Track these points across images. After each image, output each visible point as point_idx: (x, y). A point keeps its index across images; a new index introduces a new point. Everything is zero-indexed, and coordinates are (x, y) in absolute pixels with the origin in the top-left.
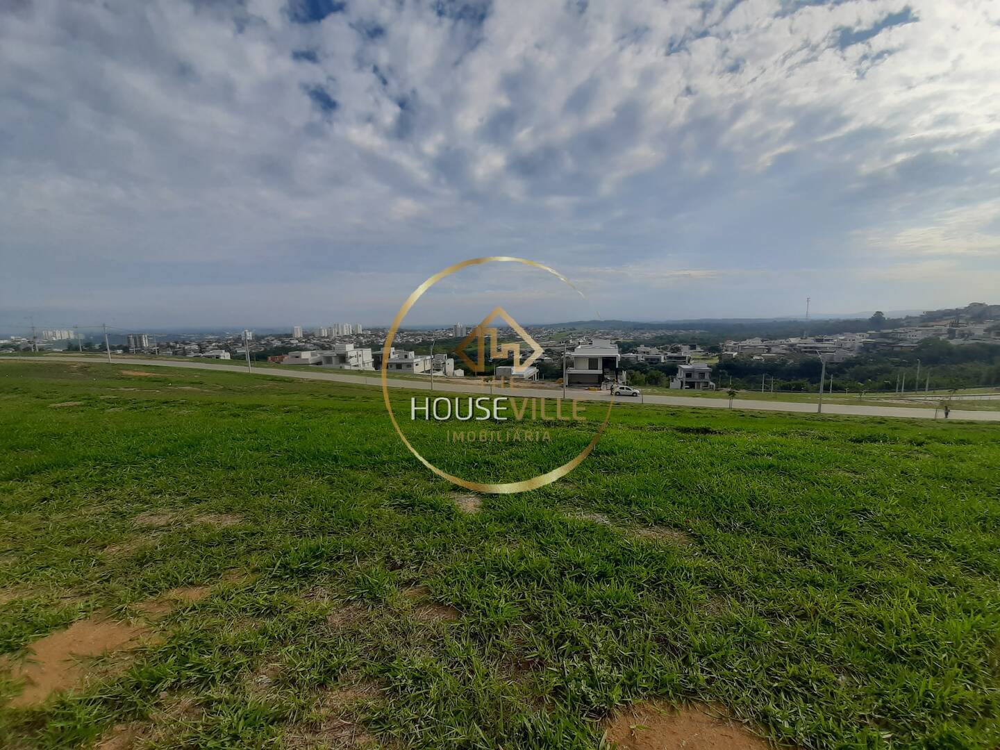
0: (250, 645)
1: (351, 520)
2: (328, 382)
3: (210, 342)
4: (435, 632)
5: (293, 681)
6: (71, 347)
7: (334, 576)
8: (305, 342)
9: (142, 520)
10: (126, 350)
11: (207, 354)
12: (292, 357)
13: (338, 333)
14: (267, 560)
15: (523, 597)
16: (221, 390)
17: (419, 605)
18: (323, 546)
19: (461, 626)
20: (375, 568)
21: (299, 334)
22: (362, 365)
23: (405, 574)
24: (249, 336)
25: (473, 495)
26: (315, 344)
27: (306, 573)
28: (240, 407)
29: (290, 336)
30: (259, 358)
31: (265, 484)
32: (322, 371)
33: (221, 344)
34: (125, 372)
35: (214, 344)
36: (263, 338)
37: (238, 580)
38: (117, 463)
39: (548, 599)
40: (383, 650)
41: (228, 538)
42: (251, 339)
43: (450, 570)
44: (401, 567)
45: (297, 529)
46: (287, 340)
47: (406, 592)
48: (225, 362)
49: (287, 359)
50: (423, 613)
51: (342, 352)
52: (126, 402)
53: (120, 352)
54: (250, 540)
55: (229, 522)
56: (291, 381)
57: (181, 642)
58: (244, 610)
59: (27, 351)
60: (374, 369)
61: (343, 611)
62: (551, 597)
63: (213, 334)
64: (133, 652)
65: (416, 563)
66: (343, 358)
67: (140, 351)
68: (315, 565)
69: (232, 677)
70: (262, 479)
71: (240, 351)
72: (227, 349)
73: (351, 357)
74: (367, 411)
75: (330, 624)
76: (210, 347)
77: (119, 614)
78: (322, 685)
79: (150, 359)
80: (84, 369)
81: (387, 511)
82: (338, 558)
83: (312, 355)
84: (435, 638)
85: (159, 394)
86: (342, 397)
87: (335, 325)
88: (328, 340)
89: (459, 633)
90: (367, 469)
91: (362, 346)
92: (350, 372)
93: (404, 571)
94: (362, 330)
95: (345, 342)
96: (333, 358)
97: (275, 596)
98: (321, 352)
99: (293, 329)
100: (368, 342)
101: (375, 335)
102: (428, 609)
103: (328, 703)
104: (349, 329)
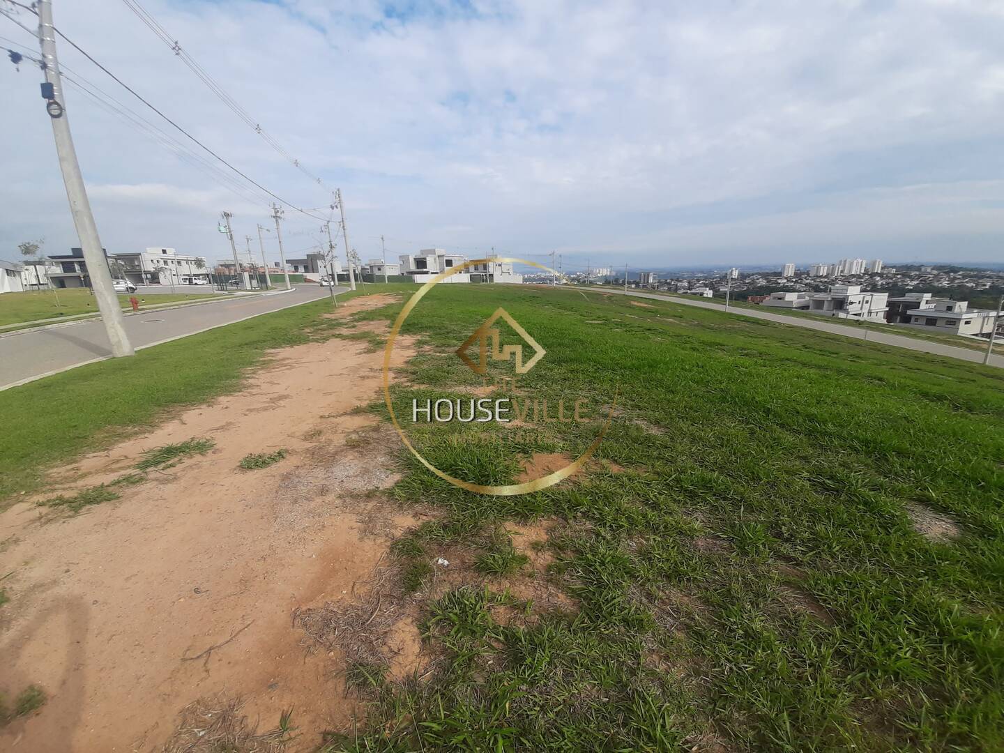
0: (633, 518)
1: (753, 473)
2: (810, 330)
3: (698, 280)
4: (792, 617)
5: (650, 559)
6: (607, 282)
7: (716, 510)
8: (795, 282)
9: (605, 409)
10: (637, 284)
11: (693, 291)
12: (774, 298)
13: (842, 272)
14: (667, 469)
15: (944, 668)
16: (695, 325)
17: (787, 583)
18: (715, 482)
19: (829, 635)
20: (756, 524)
21: (790, 272)
22: (866, 316)
23: (786, 548)
24: (735, 274)
25: (949, 521)
26: (806, 285)
27: (692, 496)
28: (703, 343)
29: (779, 274)
30: (739, 297)
31: (692, 412)
32: (806, 316)
33: (707, 282)
34: (633, 303)
35: (701, 282)
36: (748, 276)
37: (644, 474)
38: (605, 368)
39: (979, 691)
40: (729, 590)
41: (648, 441)
42: (736, 277)
44: (787, 540)
45: (701, 459)
46: (774, 279)
47: (781, 564)
48: (708, 299)
49: (768, 300)
50: (789, 593)
51: (840, 296)
52: (626, 326)
53: (633, 286)
54: (663, 451)
55: (655, 431)
56: (766, 324)
57: (597, 491)
58: (638, 494)
59: (584, 283)
60: (885, 322)
61: (711, 541)
62: (985, 692)
63: (702, 272)
64: (574, 483)
65: (808, 547)
66: (841, 304)
67: (646, 287)
68: (701, 493)
69: (616, 529)
70: (691, 408)
71: (722, 289)
72: (711, 286)
73: (852, 303)
74: (839, 371)
75: (694, 542)
76: (698, 285)
78: (668, 577)
79: (651, 293)
80: (610, 297)
81: (799, 483)
82: (725, 499)
83: (799, 297)
84: (789, 620)
85: (648, 322)
86: (821, 351)
87: (841, 261)
88: (826, 280)
89: (821, 638)
90: (800, 434)
91: (874, 289)
92: (845, 322)
93: (787, 545)
94: (882, 268)
95: (849, 282)
96: (826, 302)
97: (662, 498)
98: (813, 294)
99: (784, 267)
100: (887, 284)
101: (904, 275)
102: (797, 594)
103: (667, 592)
104: (861, 265)
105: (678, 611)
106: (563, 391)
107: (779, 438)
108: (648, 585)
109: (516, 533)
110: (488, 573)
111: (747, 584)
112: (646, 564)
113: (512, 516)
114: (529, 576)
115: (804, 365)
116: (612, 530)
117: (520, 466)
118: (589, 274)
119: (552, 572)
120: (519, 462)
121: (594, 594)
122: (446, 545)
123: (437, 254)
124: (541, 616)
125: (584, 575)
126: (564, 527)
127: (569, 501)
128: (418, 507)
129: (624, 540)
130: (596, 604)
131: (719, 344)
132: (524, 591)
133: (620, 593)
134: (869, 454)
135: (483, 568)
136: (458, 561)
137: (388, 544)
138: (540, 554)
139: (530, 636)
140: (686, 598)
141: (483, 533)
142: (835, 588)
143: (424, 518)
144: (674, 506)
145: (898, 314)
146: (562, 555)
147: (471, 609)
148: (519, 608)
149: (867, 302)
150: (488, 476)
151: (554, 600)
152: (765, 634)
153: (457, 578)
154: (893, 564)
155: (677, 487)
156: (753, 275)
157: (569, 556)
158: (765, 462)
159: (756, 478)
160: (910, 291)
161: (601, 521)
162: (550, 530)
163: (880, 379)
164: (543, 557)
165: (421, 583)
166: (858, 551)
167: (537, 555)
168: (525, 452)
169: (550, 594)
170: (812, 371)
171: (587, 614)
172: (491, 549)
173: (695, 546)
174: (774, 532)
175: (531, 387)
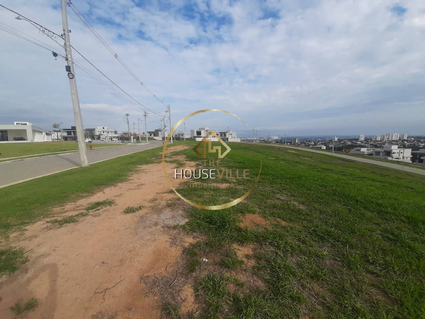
0: (293, 247)
1: (352, 230)
2: (375, 165)
3: (319, 142)
4: (375, 302)
5: (302, 268)
6: (277, 142)
7: (334, 247)
8: (365, 143)
9: (278, 196)
10: (291, 143)
11: (317, 146)
12: (355, 150)
13: (388, 139)
14: (309, 225)
16: (318, 161)
17: (373, 285)
18: (333, 232)
19: (392, 310)
20: (355, 255)
21: (362, 139)
22: (401, 159)
23: (371, 268)
24: (336, 139)
26: (371, 144)
27: (322, 238)
28: (323, 169)
29: (357, 140)
30: (338, 149)
31: (319, 199)
32: (372, 159)
33: (323, 143)
34: (289, 151)
35: (320, 142)
36: (342, 140)
37: (298, 227)
38: (277, 178)
40: (343, 287)
41: (299, 212)
42: (337, 140)
43: (402, 283)
44: (372, 264)
46: (355, 142)
47: (368, 275)
48: (324, 150)
49: (353, 151)
50: (373, 290)
51: (388, 150)
52: (286, 160)
53: (289, 144)
54: (306, 216)
55: (302, 207)
56: (352, 161)
57: (276, 233)
58: (295, 236)
60: (411, 162)
61: (332, 261)
63: (320, 138)
64: (265, 228)
65: (382, 268)
66: (389, 153)
67: (295, 144)
68: (327, 238)
69: (285, 251)
70: (319, 197)
71: (330, 146)
72: (325, 144)
73: (394, 153)
74: (391, 184)
76: (318, 144)
77: (265, 217)
78: (312, 277)
79: (297, 147)
80: (279, 148)
81: (377, 235)
82: (338, 241)
83: (367, 150)
84: (374, 303)
85: (296, 159)
86: (381, 174)
87: (387, 134)
88: (380, 142)
89: (389, 312)
90: (374, 212)
91: (405, 147)
92: (392, 162)
93: (372, 266)
94: (407, 138)
95: (392, 144)
96: (381, 153)
97: (307, 239)
98: (374, 149)
99: (359, 136)
100: (410, 145)
101: (418, 141)
102: (378, 290)
103: (312, 285)
104: (397, 136)
105: (317, 295)
106: (258, 187)
107: (364, 214)
108: (302, 281)
109: (239, 250)
110: (226, 267)
111: (352, 284)
112: (301, 270)
113: (236, 241)
114: (244, 271)
115: (373, 180)
116: (283, 252)
117: (240, 219)
118: (269, 138)
119: (255, 270)
120: (239, 217)
121: (276, 282)
122: (207, 252)
123: (205, 130)
124: (251, 291)
125: (271, 273)
126: (261, 249)
127: (262, 237)
128: (195, 234)
129: (289, 257)
130: (276, 287)
131: (330, 170)
132: (242, 278)
133: (288, 283)
134: (409, 223)
135: (223, 265)
136: (212, 260)
137: (182, 249)
138: (249, 260)
139: (245, 299)
140: (321, 289)
141: (223, 248)
142: (396, 288)
143: (198, 239)
144: (313, 243)
145: (417, 158)
146: (260, 262)
147: (218, 283)
148: (240, 285)
149: (402, 153)
150: (226, 222)
151: (257, 283)
152: (362, 310)
153: (211, 268)
154: (421, 276)
155: (314, 234)
156: (345, 140)
157: (263, 263)
158: (358, 225)
159: (353, 232)
160: (421, 148)
161: (278, 247)
162: (254, 250)
163: (412, 188)
164: (251, 262)
165: (195, 269)
166: (406, 270)
167: (248, 261)
168: (242, 212)
169: (254, 280)
170: (377, 183)
171: (273, 292)
172: (227, 256)
173: (325, 263)
174: (365, 259)
175: (245, 185)
